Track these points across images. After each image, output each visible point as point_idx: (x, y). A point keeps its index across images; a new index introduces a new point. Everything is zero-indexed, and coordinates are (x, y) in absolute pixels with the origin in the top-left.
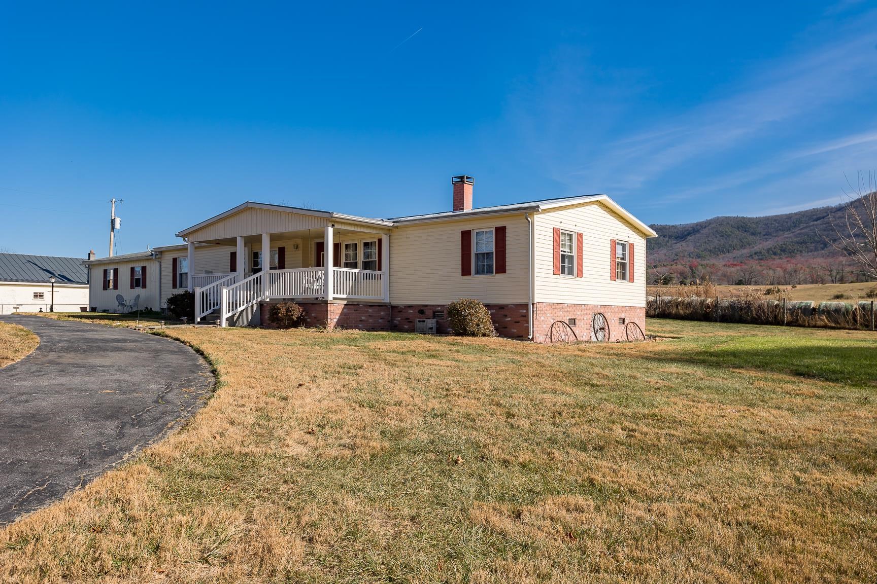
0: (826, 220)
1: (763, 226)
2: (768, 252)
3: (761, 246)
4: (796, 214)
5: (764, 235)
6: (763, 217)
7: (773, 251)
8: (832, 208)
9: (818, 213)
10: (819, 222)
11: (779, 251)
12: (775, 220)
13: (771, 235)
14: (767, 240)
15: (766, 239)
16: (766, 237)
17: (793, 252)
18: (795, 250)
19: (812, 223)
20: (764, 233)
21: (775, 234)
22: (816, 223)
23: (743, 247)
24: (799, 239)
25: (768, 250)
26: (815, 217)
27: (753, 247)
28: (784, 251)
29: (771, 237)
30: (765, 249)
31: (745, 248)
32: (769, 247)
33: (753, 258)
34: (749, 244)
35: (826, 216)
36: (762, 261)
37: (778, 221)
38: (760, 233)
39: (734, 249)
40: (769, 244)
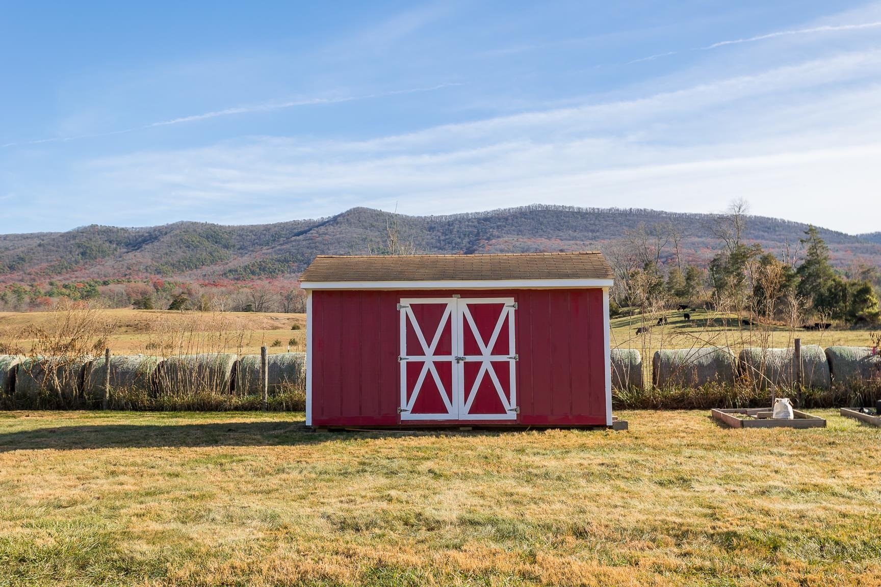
0: (309, 235)
1: (238, 238)
3: (236, 262)
4: (275, 226)
5: (239, 249)
6: (238, 227)
7: (250, 270)
8: (314, 222)
9: (300, 226)
10: (301, 237)
11: (258, 270)
12: (251, 232)
14: (242, 255)
16: (241, 251)
17: (274, 272)
18: (276, 269)
19: (294, 238)
20: (239, 247)
21: (251, 249)
22: (298, 238)
23: (213, 262)
24: (280, 255)
25: (245, 268)
26: (296, 231)
27: (227, 263)
28: (264, 270)
29: (247, 252)
30: (242, 266)
31: (216, 264)
32: (246, 264)
33: (227, 277)
34: (222, 260)
35: (309, 231)
36: (238, 281)
37: (254, 233)
38: (234, 246)
39: (203, 264)
40: (246, 260)
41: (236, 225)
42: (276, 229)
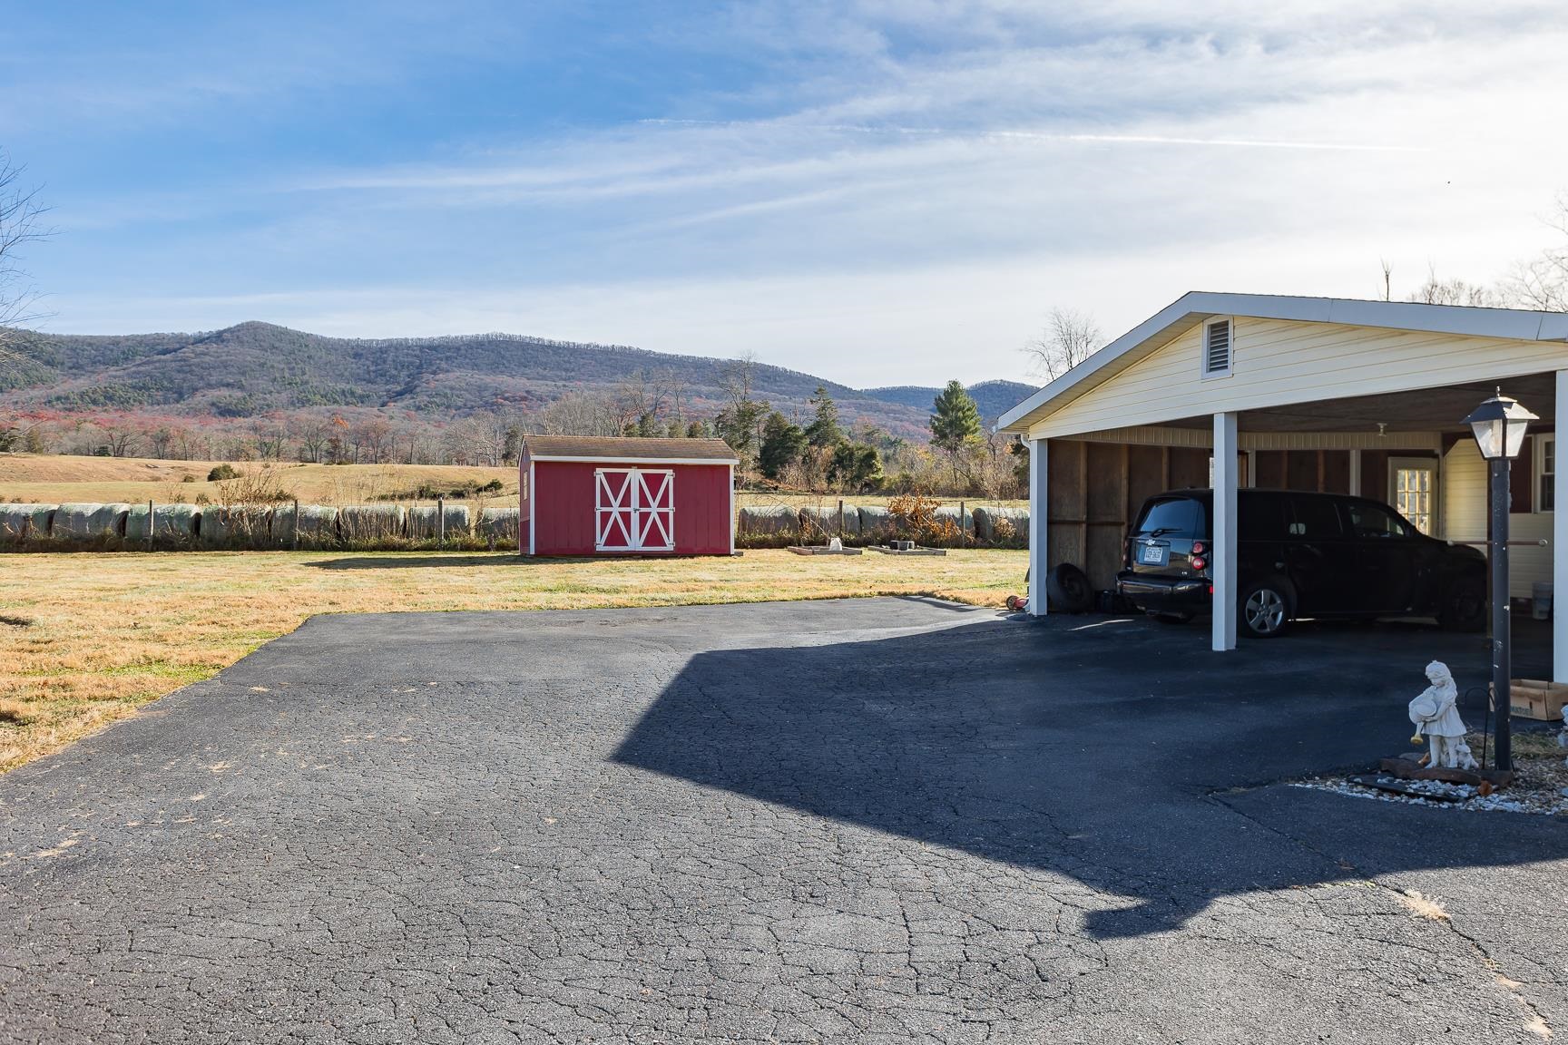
0: (180, 354)
1: (68, 352)
2: (82, 398)
3: (66, 386)
4: (127, 338)
5: (71, 368)
6: (67, 337)
7: (90, 398)
8: (188, 337)
9: (165, 341)
10: (168, 356)
11: (102, 399)
13: (83, 369)
14: (76, 377)
15: (75, 375)
16: (74, 371)
17: (128, 402)
18: (130, 398)
19: (157, 357)
20: (71, 365)
21: (90, 369)
22: (162, 357)
23: (31, 384)
24: (137, 380)
25: (82, 395)
26: (160, 348)
27: (53, 387)
28: (111, 399)
29: (83, 372)
30: (76, 391)
31: (34, 388)
32: (83, 389)
33: (53, 406)
34: (43, 382)
35: (180, 349)
36: (72, 413)
37: (95, 347)
38: (63, 364)
39: (13, 387)
40: (82, 383)
41: (65, 334)
42: (129, 343)
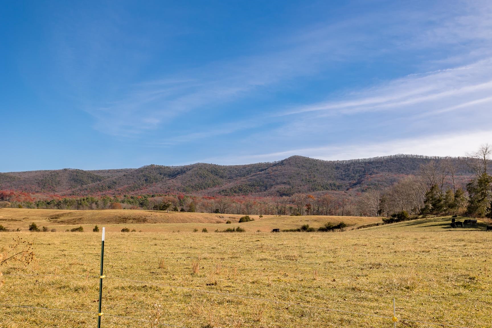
1: (228, 172)
3: (226, 186)
4: (249, 166)
5: (228, 179)
7: (234, 190)
8: (271, 164)
9: (262, 166)
10: (262, 172)
12: (236, 169)
14: (230, 182)
17: (247, 192)
18: (248, 190)
19: (259, 173)
21: (235, 178)
23: (214, 186)
24: (251, 182)
25: (231, 189)
27: (221, 186)
28: (241, 190)
29: (233, 180)
30: (229, 188)
31: (216, 187)
32: (232, 187)
34: (219, 184)
35: (267, 169)
37: (237, 170)
39: (209, 187)
40: (232, 185)
42: (249, 167)
